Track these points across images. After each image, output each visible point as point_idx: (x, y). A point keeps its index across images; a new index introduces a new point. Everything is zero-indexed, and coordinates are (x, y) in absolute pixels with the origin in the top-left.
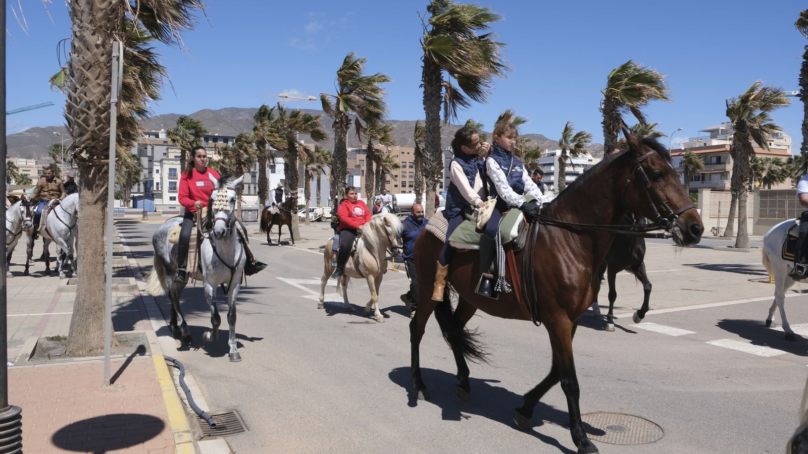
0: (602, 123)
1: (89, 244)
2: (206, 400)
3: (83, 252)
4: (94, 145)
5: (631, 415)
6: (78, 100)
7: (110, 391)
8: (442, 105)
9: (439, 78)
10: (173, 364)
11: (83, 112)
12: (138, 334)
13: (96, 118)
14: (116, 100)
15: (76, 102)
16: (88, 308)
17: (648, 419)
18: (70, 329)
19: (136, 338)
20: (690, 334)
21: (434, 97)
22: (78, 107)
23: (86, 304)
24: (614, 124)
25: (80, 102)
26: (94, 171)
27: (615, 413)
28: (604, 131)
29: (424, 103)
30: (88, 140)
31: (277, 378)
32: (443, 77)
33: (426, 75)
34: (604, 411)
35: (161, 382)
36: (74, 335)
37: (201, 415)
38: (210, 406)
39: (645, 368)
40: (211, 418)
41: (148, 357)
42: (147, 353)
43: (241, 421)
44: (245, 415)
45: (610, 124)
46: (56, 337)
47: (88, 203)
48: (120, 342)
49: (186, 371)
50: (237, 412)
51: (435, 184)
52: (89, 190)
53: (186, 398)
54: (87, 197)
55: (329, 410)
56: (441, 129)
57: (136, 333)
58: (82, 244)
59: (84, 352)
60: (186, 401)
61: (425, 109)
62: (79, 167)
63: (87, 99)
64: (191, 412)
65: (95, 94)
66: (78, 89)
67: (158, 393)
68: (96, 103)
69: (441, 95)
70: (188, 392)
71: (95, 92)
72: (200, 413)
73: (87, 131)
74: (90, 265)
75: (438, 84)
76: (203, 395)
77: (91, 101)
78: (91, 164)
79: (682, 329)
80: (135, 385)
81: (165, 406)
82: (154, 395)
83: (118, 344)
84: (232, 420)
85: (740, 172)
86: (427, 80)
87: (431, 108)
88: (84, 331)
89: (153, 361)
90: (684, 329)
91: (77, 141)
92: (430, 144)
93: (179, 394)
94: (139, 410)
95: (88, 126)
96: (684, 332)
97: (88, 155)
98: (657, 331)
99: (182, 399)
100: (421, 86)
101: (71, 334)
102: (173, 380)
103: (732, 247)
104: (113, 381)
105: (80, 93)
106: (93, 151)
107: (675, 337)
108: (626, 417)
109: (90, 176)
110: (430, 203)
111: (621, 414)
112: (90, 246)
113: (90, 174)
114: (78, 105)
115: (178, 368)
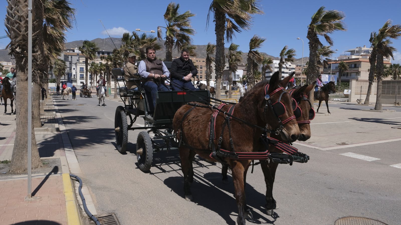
0: (308, 43)
1: (23, 105)
2: (95, 205)
3: (19, 110)
4: (24, 44)
5: (371, 219)
6: (14, 15)
7: (31, 202)
8: (225, 32)
9: (224, 17)
10: (75, 179)
11: (17, 23)
12: (55, 159)
13: (25, 26)
14: (32, 8)
15: (12, 16)
16: (23, 144)
17: (384, 222)
18: (12, 157)
19: (54, 161)
20: (378, 160)
21: (221, 27)
22: (13, 20)
23: (22, 142)
24: (315, 43)
25: (14, 17)
26: (25, 60)
27: (360, 217)
28: (310, 47)
29: (215, 30)
30: (20, 40)
31: (140, 188)
32: (226, 16)
33: (217, 15)
34: (352, 215)
35: (66, 194)
36: (14, 161)
37: (91, 218)
38: (97, 210)
39: (363, 183)
40: (98, 220)
41: (59, 175)
42: (59, 172)
43: (118, 222)
44: (120, 217)
45: (313, 44)
46: (5, 161)
47: (22, 80)
48: (44, 164)
49: (83, 184)
50: (115, 215)
51: (221, 74)
52: (22, 72)
53: (82, 203)
54: (21, 77)
55: (175, 213)
56: (224, 44)
57: (54, 158)
58: (18, 105)
59: (21, 171)
60: (82, 207)
61: (216, 34)
62: (16, 58)
63: (19, 14)
64: (85, 215)
65: (24, 11)
66: (13, 8)
67: (63, 203)
68: (25, 17)
69: (225, 26)
70: (83, 200)
71: (24, 10)
72: (91, 216)
73: (20, 35)
74: (23, 118)
75: (224, 20)
76: (93, 201)
77: (21, 16)
78: (22, 55)
79: (371, 156)
80: (48, 197)
81: (67, 214)
82: (61, 205)
83: (42, 166)
84: (112, 221)
85: (379, 70)
86: (217, 18)
87: (219, 33)
88: (20, 159)
89: (62, 178)
90: (373, 157)
91: (13, 41)
92: (219, 53)
93: (78, 201)
94: (48, 217)
95: (20, 32)
96: (374, 159)
97: (20, 50)
98: (357, 158)
99: (79, 205)
100: (214, 21)
101: (13, 159)
102: (75, 190)
103: (372, 109)
104: (33, 194)
105: (14, 10)
106: (23, 47)
107: (370, 162)
108: (369, 220)
109: (23, 63)
110: (218, 85)
111: (364, 218)
112: (23, 106)
113: (22, 62)
114: (13, 18)
115: (78, 181)
